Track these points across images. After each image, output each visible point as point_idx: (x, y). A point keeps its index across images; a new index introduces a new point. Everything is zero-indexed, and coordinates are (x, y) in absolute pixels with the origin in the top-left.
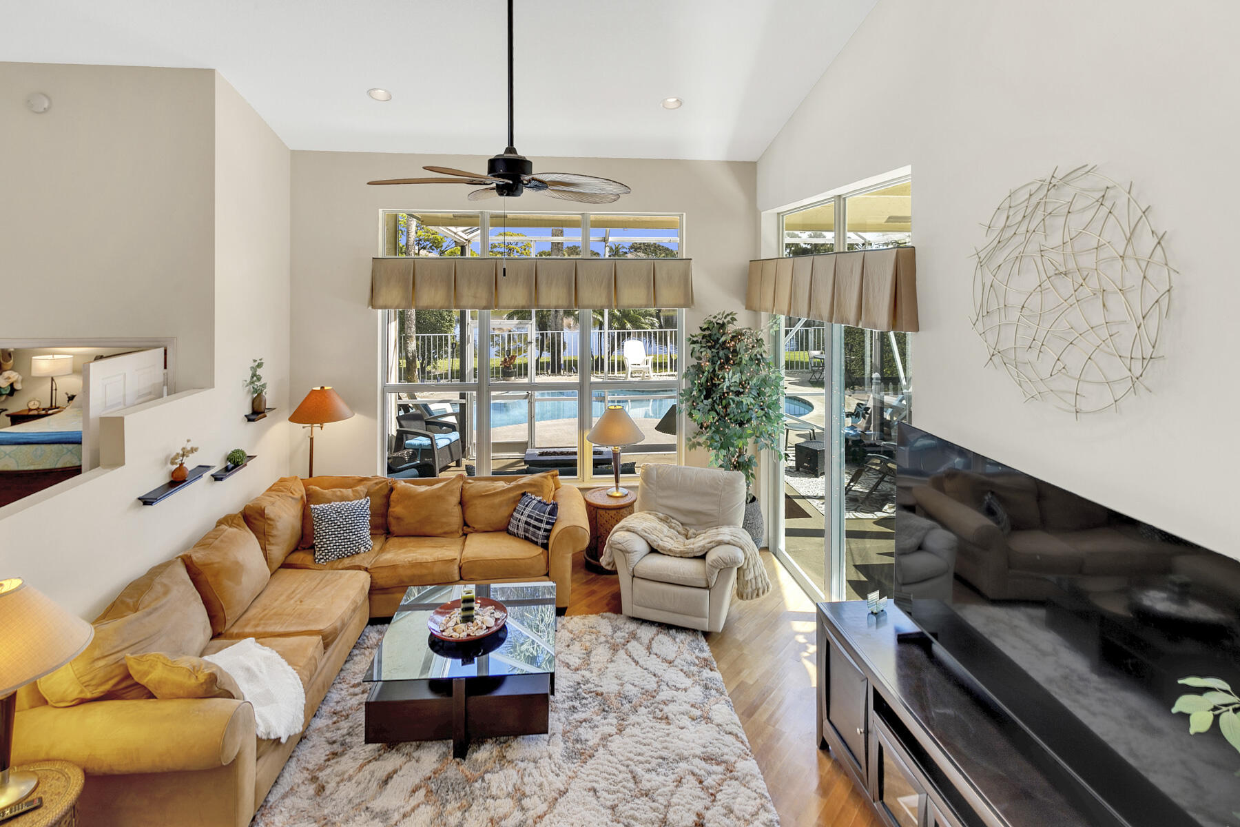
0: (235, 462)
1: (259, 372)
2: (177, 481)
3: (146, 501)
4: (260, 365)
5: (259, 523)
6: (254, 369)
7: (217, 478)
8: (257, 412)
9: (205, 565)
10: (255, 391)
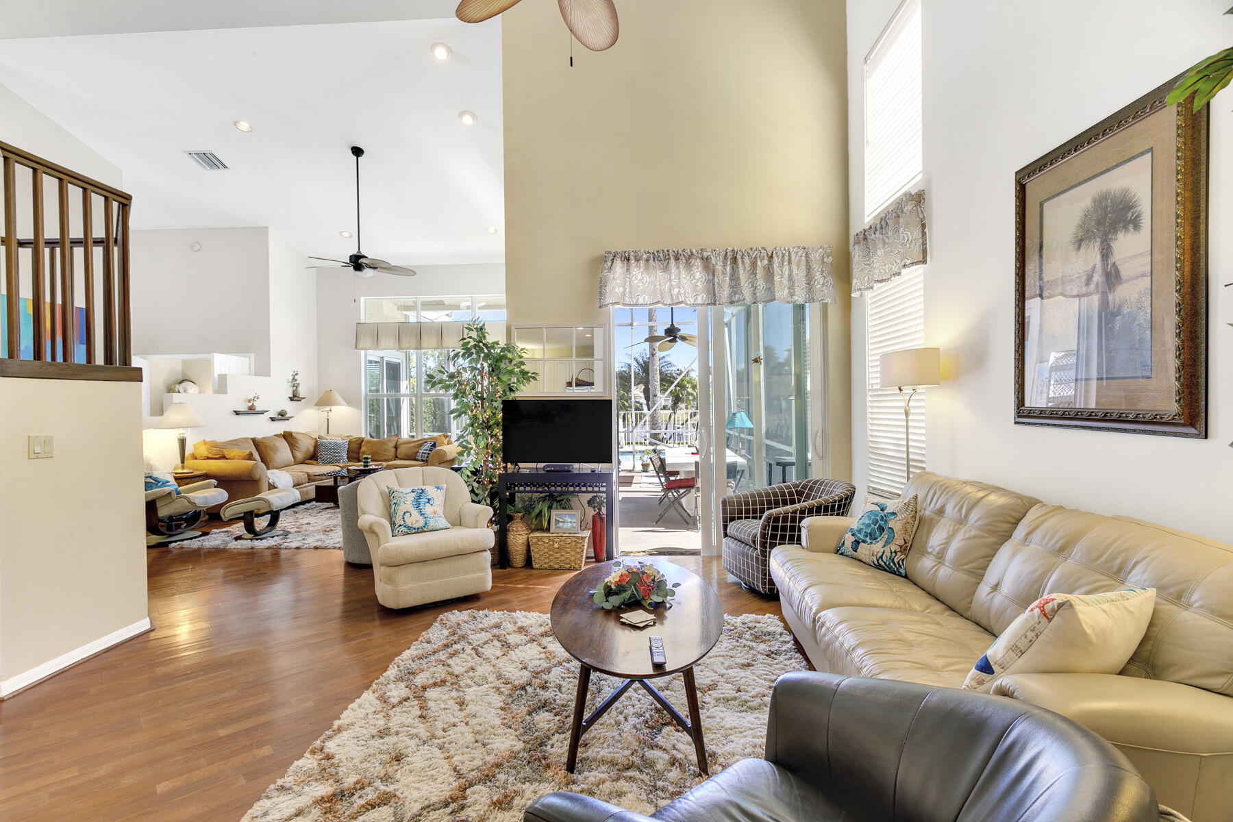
0: (282, 416)
1: (296, 377)
2: (252, 411)
3: (237, 413)
4: (297, 374)
5: (290, 439)
6: (294, 376)
7: (273, 419)
8: (295, 397)
9: (261, 442)
10: (294, 386)
